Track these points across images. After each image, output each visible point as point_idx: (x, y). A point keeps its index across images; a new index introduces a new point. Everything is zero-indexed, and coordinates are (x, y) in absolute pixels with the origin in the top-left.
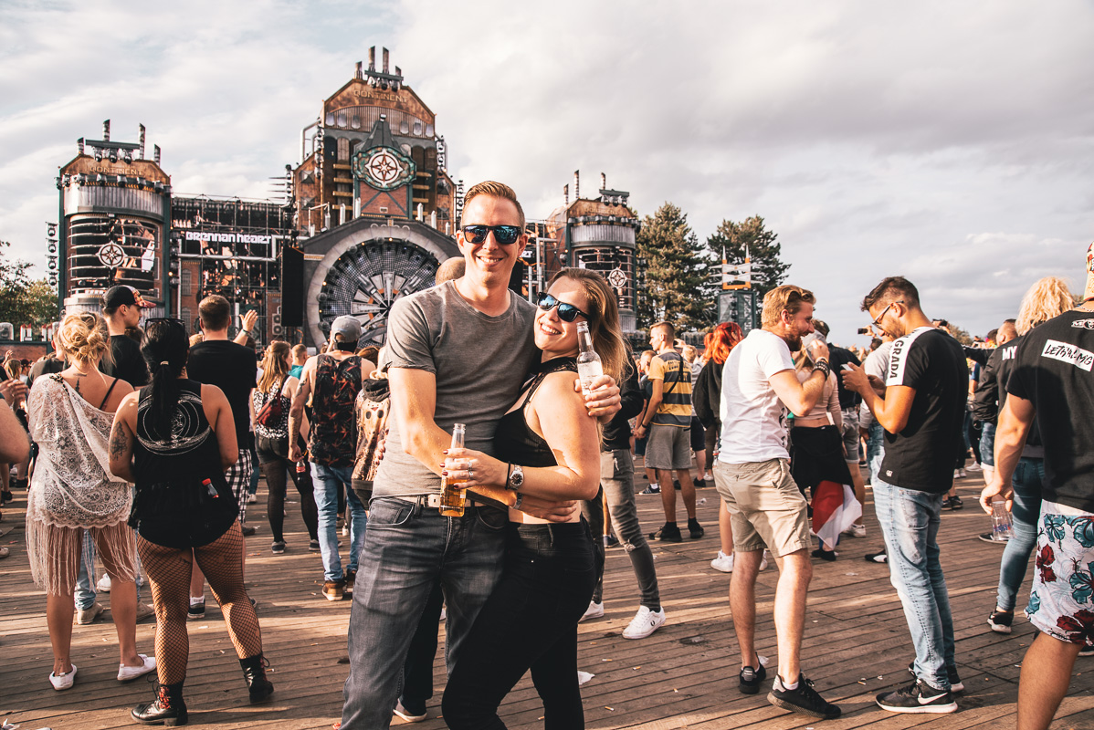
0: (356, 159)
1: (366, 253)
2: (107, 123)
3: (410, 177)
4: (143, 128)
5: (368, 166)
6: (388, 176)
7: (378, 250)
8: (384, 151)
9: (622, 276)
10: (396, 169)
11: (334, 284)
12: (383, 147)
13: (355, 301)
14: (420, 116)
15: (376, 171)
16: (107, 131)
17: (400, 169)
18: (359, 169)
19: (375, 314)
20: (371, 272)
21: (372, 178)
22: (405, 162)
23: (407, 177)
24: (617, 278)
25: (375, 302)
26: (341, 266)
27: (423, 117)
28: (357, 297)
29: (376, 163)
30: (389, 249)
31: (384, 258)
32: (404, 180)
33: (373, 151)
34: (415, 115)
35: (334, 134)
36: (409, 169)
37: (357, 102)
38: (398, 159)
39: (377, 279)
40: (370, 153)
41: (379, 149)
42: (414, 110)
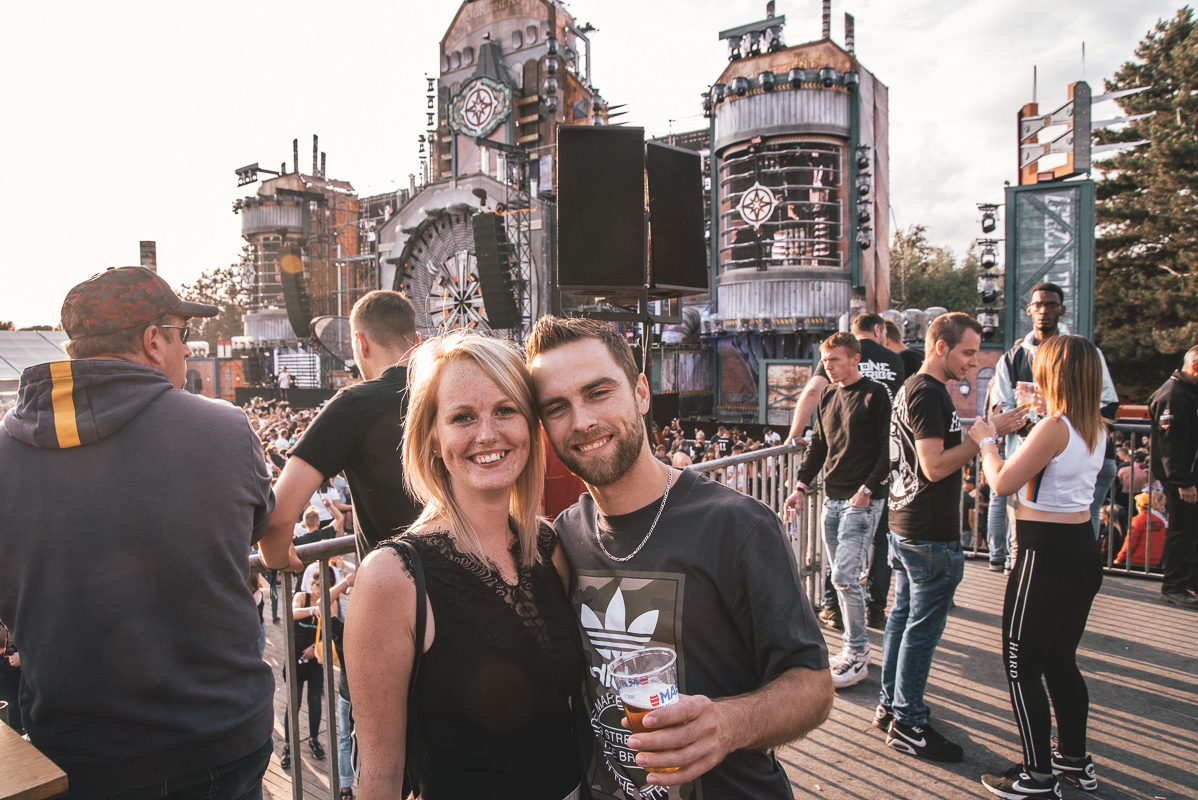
0: (451, 107)
1: (437, 231)
2: (295, 142)
3: (506, 110)
4: (316, 137)
5: (463, 112)
6: (483, 118)
7: (447, 225)
8: (478, 85)
9: (766, 199)
10: (491, 104)
11: (410, 277)
12: (477, 79)
13: (432, 295)
14: (535, 13)
15: (470, 114)
16: (296, 150)
17: (495, 102)
18: (454, 120)
19: (450, 310)
20: (445, 256)
21: (466, 126)
22: (500, 90)
23: (503, 111)
24: (757, 205)
25: (450, 296)
26: (415, 253)
27: (539, 14)
28: (433, 292)
29: (471, 104)
30: (458, 221)
31: (454, 234)
32: (499, 117)
33: (468, 89)
34: (529, 16)
35: (448, 81)
36: (504, 100)
37: (469, 28)
38: (493, 89)
39: (451, 263)
40: (464, 92)
41: (473, 84)
42: (528, 8)
